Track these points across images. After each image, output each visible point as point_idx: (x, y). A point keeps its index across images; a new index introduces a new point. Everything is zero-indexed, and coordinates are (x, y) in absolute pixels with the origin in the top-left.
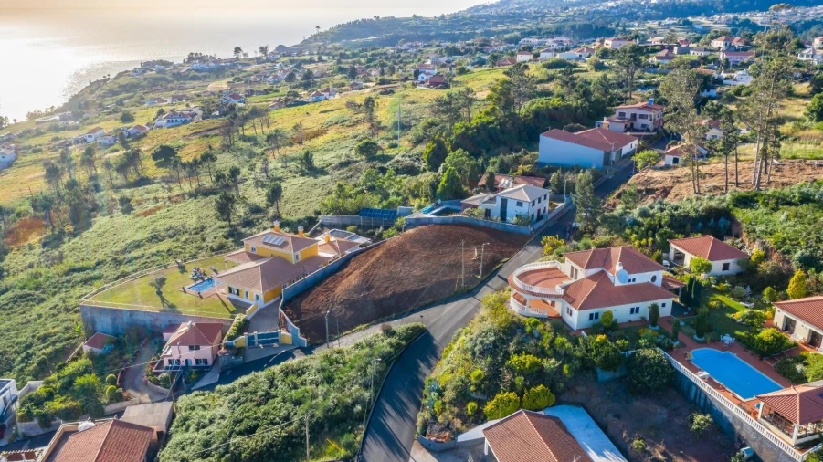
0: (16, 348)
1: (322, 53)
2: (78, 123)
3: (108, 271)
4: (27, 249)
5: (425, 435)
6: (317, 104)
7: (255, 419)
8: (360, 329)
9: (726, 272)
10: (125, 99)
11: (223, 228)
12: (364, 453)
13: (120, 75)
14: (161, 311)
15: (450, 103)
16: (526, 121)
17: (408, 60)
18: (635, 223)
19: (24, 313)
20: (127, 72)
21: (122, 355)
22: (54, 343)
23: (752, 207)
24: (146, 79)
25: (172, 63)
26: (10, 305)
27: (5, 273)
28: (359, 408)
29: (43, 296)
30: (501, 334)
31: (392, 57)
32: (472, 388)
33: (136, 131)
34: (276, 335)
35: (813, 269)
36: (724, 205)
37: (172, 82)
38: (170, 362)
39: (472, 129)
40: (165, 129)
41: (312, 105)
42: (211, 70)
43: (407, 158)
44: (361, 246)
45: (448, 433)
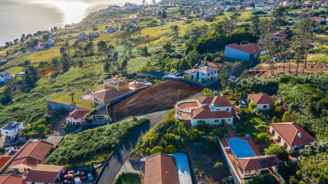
0: (28, 113)
1: (176, 3)
2: (79, 30)
3: (65, 88)
4: (46, 78)
5: (130, 157)
6: (162, 26)
7: (82, 145)
8: (130, 117)
9: (265, 109)
10: (100, 20)
11: (106, 75)
12: (109, 161)
13: (100, 11)
14: (70, 104)
15: (197, 31)
16: (228, 38)
17: (208, 7)
18: (240, 86)
19: (35, 101)
20: (103, 9)
21: (56, 118)
22: (39, 112)
23: (287, 83)
24: (109, 13)
25: (119, 7)
26: (32, 98)
27: (37, 86)
28: (113, 145)
29: (43, 95)
30: (167, 125)
31: (203, 6)
32: (150, 143)
33: (96, 34)
34: (103, 117)
35: (295, 111)
36: (277, 81)
37: (118, 14)
38: (68, 122)
39: (205, 41)
40: (106, 34)
41: (160, 26)
42: (133, 10)
43: (180, 52)
44: (147, 86)
45: (138, 158)
